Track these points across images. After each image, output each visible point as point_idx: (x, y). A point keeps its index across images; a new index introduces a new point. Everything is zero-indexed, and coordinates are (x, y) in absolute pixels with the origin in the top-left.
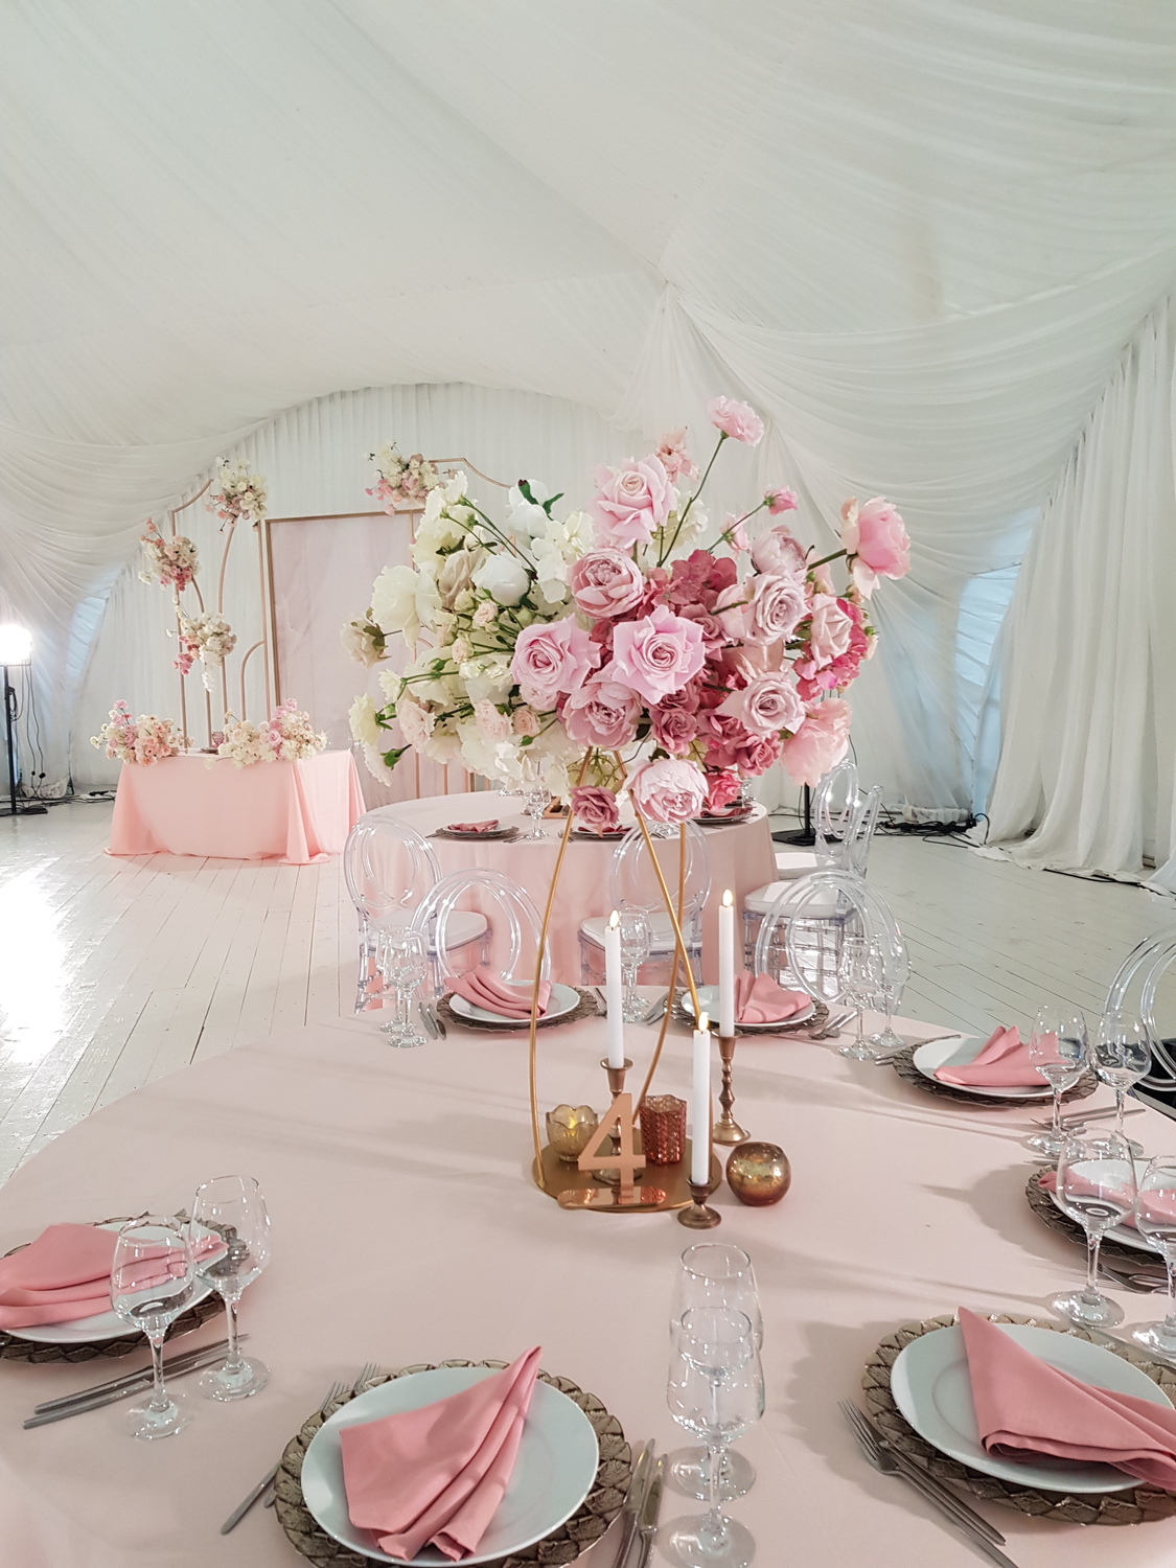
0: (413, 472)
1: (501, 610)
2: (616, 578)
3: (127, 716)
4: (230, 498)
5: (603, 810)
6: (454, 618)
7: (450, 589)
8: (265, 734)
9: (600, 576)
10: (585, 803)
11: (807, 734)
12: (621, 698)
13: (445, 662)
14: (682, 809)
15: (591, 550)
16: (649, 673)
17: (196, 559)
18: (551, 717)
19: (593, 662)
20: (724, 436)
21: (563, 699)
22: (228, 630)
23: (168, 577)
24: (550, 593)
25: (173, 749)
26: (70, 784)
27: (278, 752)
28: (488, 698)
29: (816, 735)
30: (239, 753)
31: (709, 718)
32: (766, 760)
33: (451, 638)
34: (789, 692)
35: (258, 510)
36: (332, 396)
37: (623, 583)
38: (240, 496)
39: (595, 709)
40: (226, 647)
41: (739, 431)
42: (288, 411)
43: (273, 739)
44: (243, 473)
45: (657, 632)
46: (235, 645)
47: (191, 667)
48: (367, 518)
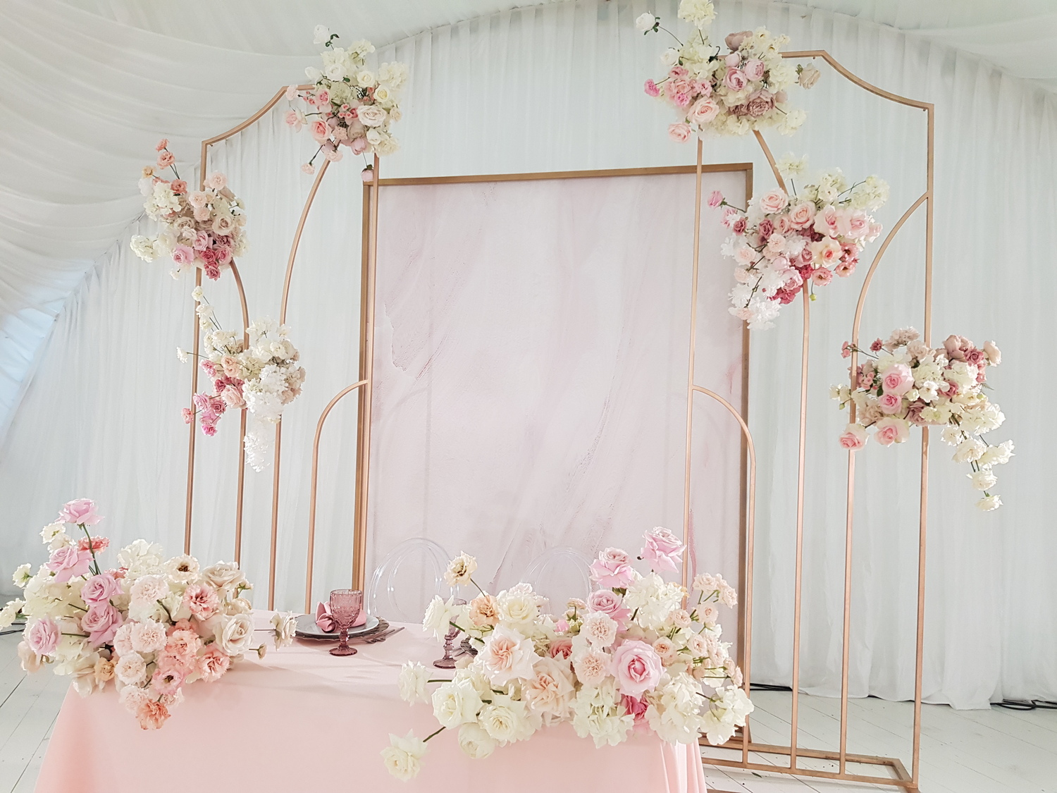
22: (295, 356)
23: (187, 251)
47: (219, 421)
48: (555, 185)
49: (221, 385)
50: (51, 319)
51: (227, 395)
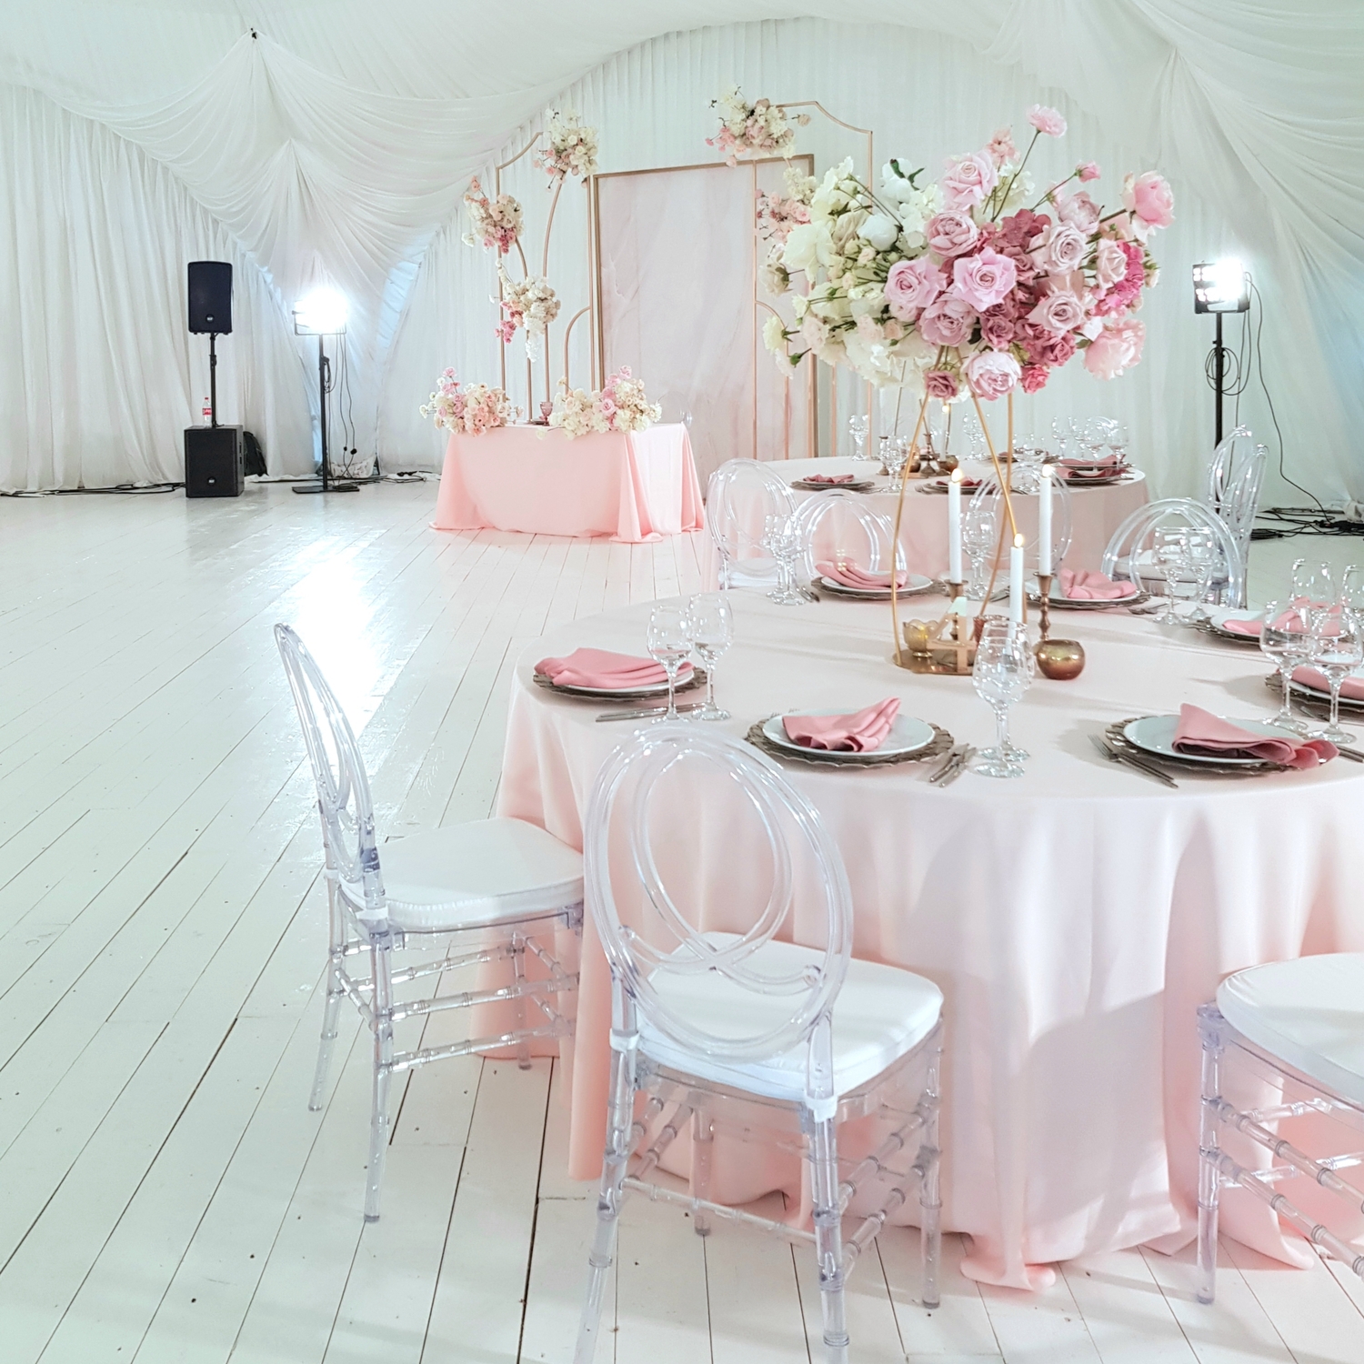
0: (759, 119)
1: (878, 253)
2: (958, 230)
3: (456, 384)
4: (559, 153)
5: (947, 387)
6: (842, 259)
7: (840, 240)
8: (598, 403)
9: (947, 229)
10: (935, 383)
11: (1103, 341)
12: (960, 310)
13: (836, 290)
14: (1003, 386)
15: (942, 211)
16: (977, 290)
17: (521, 219)
18: (911, 328)
19: (941, 286)
20: (1039, 132)
21: (921, 310)
22: (552, 295)
23: (491, 239)
24: (912, 241)
25: (501, 418)
26: (376, 464)
27: (611, 422)
28: (867, 312)
29: (1110, 342)
30: (572, 423)
31: (1023, 326)
32: (1065, 355)
33: (841, 273)
34: (1076, 304)
35: (588, 165)
36: (667, 36)
37: (963, 233)
38: (570, 151)
39: (942, 318)
40: (550, 314)
41: (1048, 129)
42: (618, 55)
43: (607, 408)
44: (573, 126)
45: (984, 264)
46: (559, 311)
47: (514, 335)
48: (704, 170)
49: (513, 315)
50: (416, 266)
51: (516, 320)
